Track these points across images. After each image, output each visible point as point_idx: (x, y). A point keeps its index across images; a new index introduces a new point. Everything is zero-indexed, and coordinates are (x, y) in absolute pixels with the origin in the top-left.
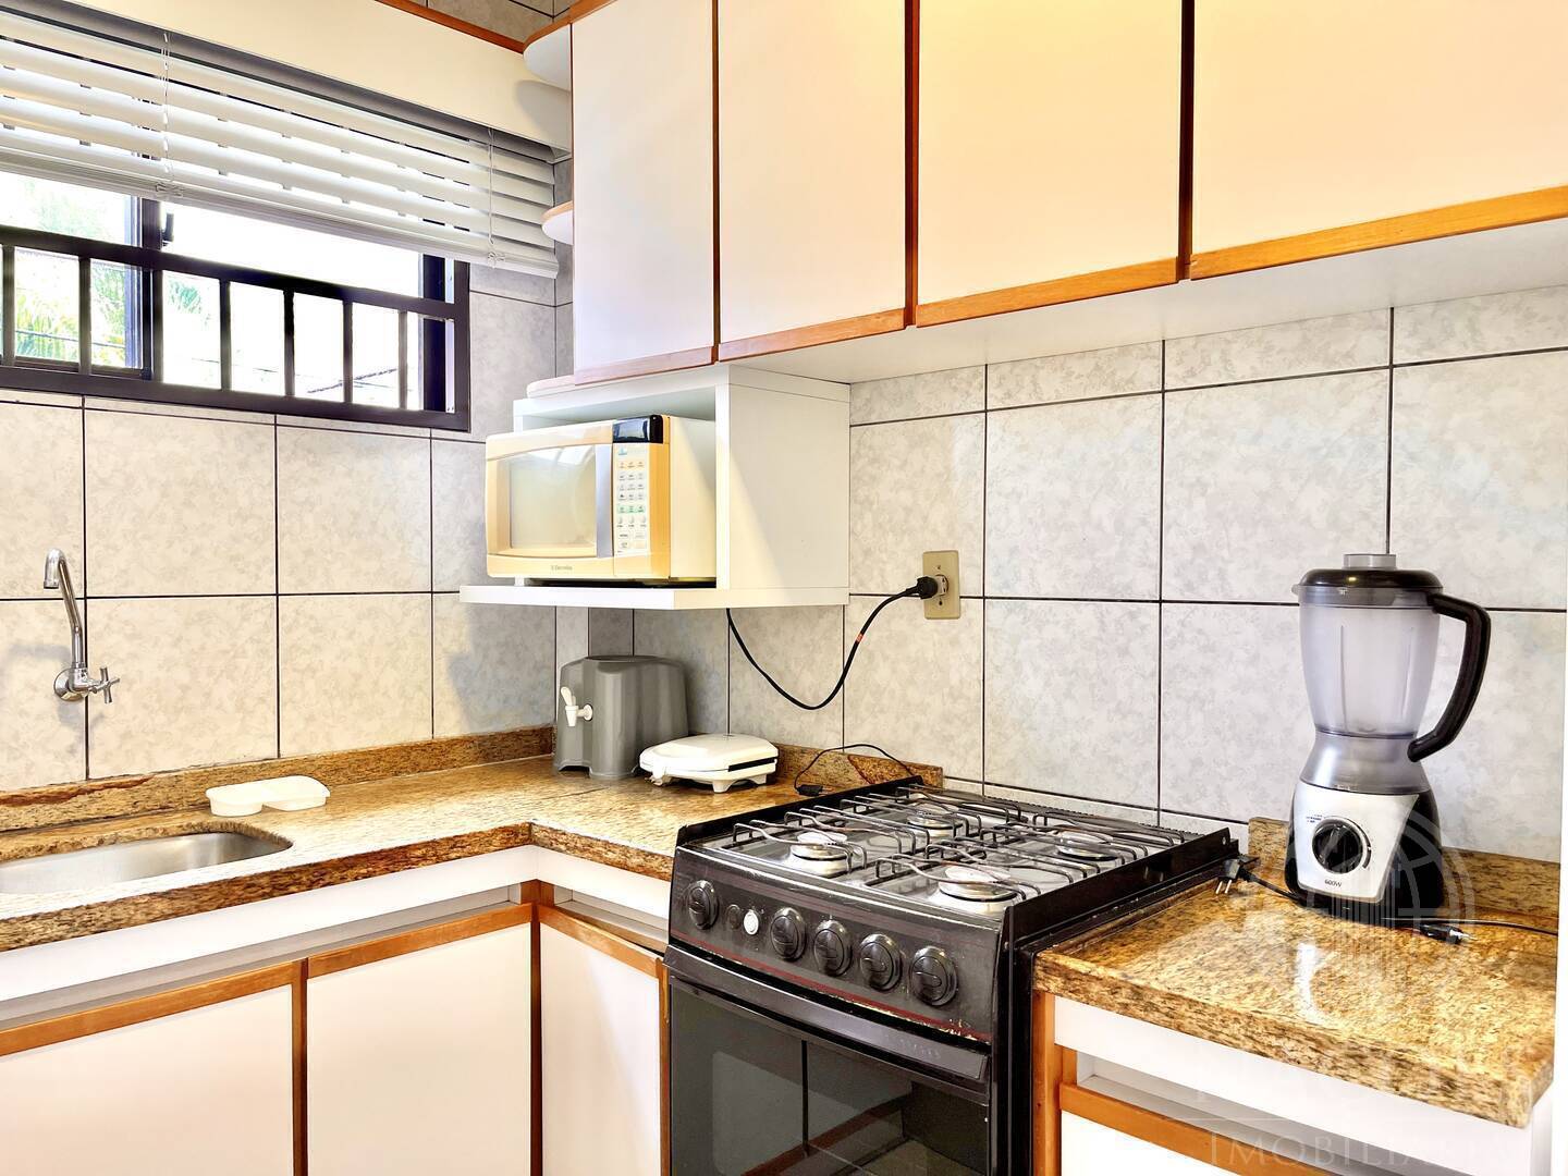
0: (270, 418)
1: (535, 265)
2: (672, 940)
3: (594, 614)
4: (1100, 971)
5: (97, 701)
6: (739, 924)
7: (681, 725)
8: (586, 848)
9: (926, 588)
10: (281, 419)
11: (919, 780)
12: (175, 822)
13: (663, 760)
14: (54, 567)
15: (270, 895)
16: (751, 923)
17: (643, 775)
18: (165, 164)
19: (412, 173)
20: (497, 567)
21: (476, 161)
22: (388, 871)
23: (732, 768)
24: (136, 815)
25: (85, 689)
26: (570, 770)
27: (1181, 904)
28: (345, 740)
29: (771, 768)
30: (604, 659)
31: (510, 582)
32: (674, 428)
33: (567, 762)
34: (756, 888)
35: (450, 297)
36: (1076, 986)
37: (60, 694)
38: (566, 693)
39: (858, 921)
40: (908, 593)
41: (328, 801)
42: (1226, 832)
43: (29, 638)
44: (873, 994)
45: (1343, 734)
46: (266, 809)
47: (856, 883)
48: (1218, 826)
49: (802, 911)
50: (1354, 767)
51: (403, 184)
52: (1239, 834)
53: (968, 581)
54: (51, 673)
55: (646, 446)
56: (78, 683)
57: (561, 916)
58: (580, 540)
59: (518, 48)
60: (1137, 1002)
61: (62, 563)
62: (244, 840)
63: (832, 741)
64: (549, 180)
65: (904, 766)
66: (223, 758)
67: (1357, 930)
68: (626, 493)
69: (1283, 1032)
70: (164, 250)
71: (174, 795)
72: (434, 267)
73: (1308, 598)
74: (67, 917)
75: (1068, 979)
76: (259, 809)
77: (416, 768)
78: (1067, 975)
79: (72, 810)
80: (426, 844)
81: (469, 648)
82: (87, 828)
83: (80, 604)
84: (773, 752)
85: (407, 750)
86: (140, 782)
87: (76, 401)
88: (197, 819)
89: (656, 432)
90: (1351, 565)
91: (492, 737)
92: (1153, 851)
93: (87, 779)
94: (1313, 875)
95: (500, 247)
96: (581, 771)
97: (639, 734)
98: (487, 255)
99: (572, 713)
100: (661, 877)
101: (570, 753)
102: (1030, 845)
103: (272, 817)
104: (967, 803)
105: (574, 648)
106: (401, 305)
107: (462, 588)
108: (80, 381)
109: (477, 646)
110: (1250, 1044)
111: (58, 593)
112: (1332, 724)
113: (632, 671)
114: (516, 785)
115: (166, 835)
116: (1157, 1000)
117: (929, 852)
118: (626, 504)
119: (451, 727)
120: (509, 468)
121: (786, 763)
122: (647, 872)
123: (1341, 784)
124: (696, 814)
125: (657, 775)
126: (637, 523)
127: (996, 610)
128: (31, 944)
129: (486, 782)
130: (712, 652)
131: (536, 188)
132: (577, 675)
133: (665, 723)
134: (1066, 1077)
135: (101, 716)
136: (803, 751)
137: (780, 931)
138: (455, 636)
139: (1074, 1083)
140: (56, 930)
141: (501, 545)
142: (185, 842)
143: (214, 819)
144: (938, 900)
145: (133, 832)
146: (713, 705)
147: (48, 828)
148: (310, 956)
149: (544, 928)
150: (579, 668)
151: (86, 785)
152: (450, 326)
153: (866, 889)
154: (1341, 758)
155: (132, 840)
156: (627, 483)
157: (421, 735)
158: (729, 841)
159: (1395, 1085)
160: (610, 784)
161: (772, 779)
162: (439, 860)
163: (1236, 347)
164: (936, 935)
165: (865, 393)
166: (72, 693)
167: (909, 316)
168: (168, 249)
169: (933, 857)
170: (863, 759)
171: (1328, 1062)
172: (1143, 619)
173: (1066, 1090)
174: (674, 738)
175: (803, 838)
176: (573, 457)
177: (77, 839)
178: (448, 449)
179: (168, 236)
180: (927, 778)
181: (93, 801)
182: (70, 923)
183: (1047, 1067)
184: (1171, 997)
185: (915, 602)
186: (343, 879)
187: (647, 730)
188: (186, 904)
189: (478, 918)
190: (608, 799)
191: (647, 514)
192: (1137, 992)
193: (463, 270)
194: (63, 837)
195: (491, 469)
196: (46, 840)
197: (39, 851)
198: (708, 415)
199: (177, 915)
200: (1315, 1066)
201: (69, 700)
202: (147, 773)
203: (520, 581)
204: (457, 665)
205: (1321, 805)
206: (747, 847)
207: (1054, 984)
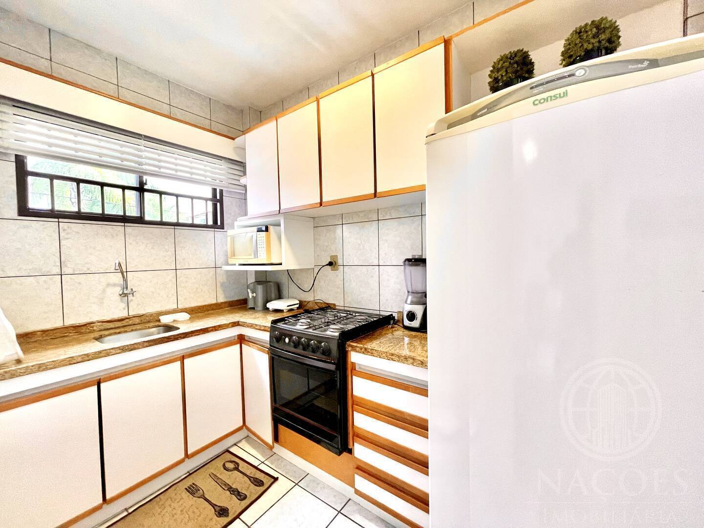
0: (173, 227)
1: (238, 189)
2: (270, 345)
3: (256, 272)
4: (359, 345)
5: (130, 297)
6: (285, 341)
7: (277, 297)
8: (251, 326)
9: (330, 264)
10: (176, 227)
11: (329, 306)
12: (151, 324)
13: (272, 305)
14: (117, 265)
15: (174, 340)
16: (287, 340)
17: (268, 309)
18: (144, 167)
19: (208, 168)
20: (231, 261)
21: (224, 165)
22: (203, 334)
23: (288, 306)
24: (141, 323)
25: (127, 294)
26: (251, 308)
27: (380, 331)
28: (194, 304)
29: (298, 306)
30: (258, 282)
31: (235, 265)
32: (271, 228)
33: (250, 307)
34: (288, 333)
35: (218, 198)
36: (354, 349)
37: (120, 295)
38: (249, 290)
39: (310, 338)
40: (327, 265)
41: (190, 318)
42: (392, 315)
43: (111, 282)
44: (313, 354)
45: (412, 293)
46: (174, 321)
47: (311, 330)
48: (390, 313)
49: (298, 337)
50: (415, 300)
51: (206, 171)
52: (395, 315)
53: (340, 262)
54: (118, 290)
55: (265, 233)
56: (125, 292)
57: (247, 342)
58: (250, 255)
59: (233, 139)
60: (366, 351)
61: (120, 264)
62: (168, 328)
63: (312, 299)
64: (243, 170)
65: (327, 304)
66: (163, 309)
67: (413, 333)
68: (260, 244)
69: (392, 355)
70: (145, 187)
71: (151, 318)
72: (215, 190)
73: (405, 264)
74: (122, 348)
75: (352, 347)
76: (172, 321)
77: (213, 310)
78: (352, 346)
79: (124, 323)
80: (212, 327)
81: (225, 280)
82: (128, 327)
83: (125, 274)
84: (298, 302)
85: (210, 305)
86: (142, 316)
87: (123, 224)
88: (157, 323)
89: (267, 230)
90: (413, 257)
91: (232, 301)
92: (375, 319)
93: (129, 315)
94: (407, 323)
95: (230, 186)
96: (253, 308)
97: (267, 299)
98: (227, 187)
99: (250, 295)
100: (268, 331)
101: (251, 304)
102: (351, 320)
103: (176, 322)
104: (339, 311)
105: (252, 279)
106: (206, 200)
107: (223, 266)
108: (124, 219)
109: (227, 280)
110: (386, 358)
111: (119, 271)
112: (410, 291)
113: (265, 284)
114: (237, 313)
115: (149, 328)
116: (369, 350)
117: (328, 322)
118: (260, 246)
119: (221, 299)
120: (233, 238)
121: (301, 305)
122: (265, 331)
123: (412, 303)
124: (278, 316)
125: (270, 309)
126: (263, 251)
127: (346, 268)
128: (112, 355)
129: (231, 312)
130: (284, 280)
131: (239, 172)
132: (252, 286)
133: (273, 296)
134: (354, 369)
135: (132, 300)
136: (305, 302)
137: (294, 342)
138: (222, 278)
139: (355, 370)
140: (119, 351)
141: (232, 256)
142: (154, 329)
143: (161, 324)
144: (328, 333)
145: (141, 327)
146: (285, 292)
147: (119, 327)
148: (184, 354)
149: (243, 345)
150: (252, 284)
151: (128, 317)
152: (218, 204)
153: (312, 331)
154: (412, 298)
155: (140, 329)
156: (260, 241)
157: (214, 302)
158: (284, 322)
159: (412, 364)
160: (259, 311)
161: (298, 308)
162: (216, 330)
163: (392, 211)
164: (325, 340)
165: (316, 220)
166: (124, 295)
167: (321, 204)
168: (146, 187)
169: (328, 324)
170: (318, 303)
171: (401, 360)
172: (376, 270)
173: (354, 371)
174: (275, 299)
175: (300, 321)
176: (250, 235)
177: (126, 330)
178: (219, 233)
179: (146, 184)
180: (332, 306)
181: (130, 320)
182: (122, 349)
183: (349, 367)
184: (372, 349)
185: (329, 268)
186: (192, 336)
187: (269, 299)
188: (152, 343)
189: (228, 343)
190: (260, 315)
191: (265, 248)
192: (366, 349)
193: (221, 191)
194: (123, 330)
195: (229, 239)
196: (118, 331)
197: (116, 333)
198: (279, 225)
199: (150, 346)
200: (398, 361)
201: (123, 297)
202: (144, 313)
203: (237, 264)
204: (222, 285)
205: (408, 308)
206: (288, 324)
207: (350, 349)
